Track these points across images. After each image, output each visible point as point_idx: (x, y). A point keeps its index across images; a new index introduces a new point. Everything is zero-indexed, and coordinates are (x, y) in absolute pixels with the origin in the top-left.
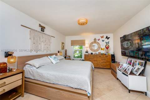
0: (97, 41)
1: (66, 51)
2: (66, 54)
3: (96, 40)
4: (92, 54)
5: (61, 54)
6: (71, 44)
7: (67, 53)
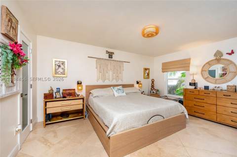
0: (225, 57)
1: (153, 82)
2: (153, 86)
3: (222, 55)
4: (207, 88)
5: (140, 86)
6: (162, 69)
7: (155, 85)
